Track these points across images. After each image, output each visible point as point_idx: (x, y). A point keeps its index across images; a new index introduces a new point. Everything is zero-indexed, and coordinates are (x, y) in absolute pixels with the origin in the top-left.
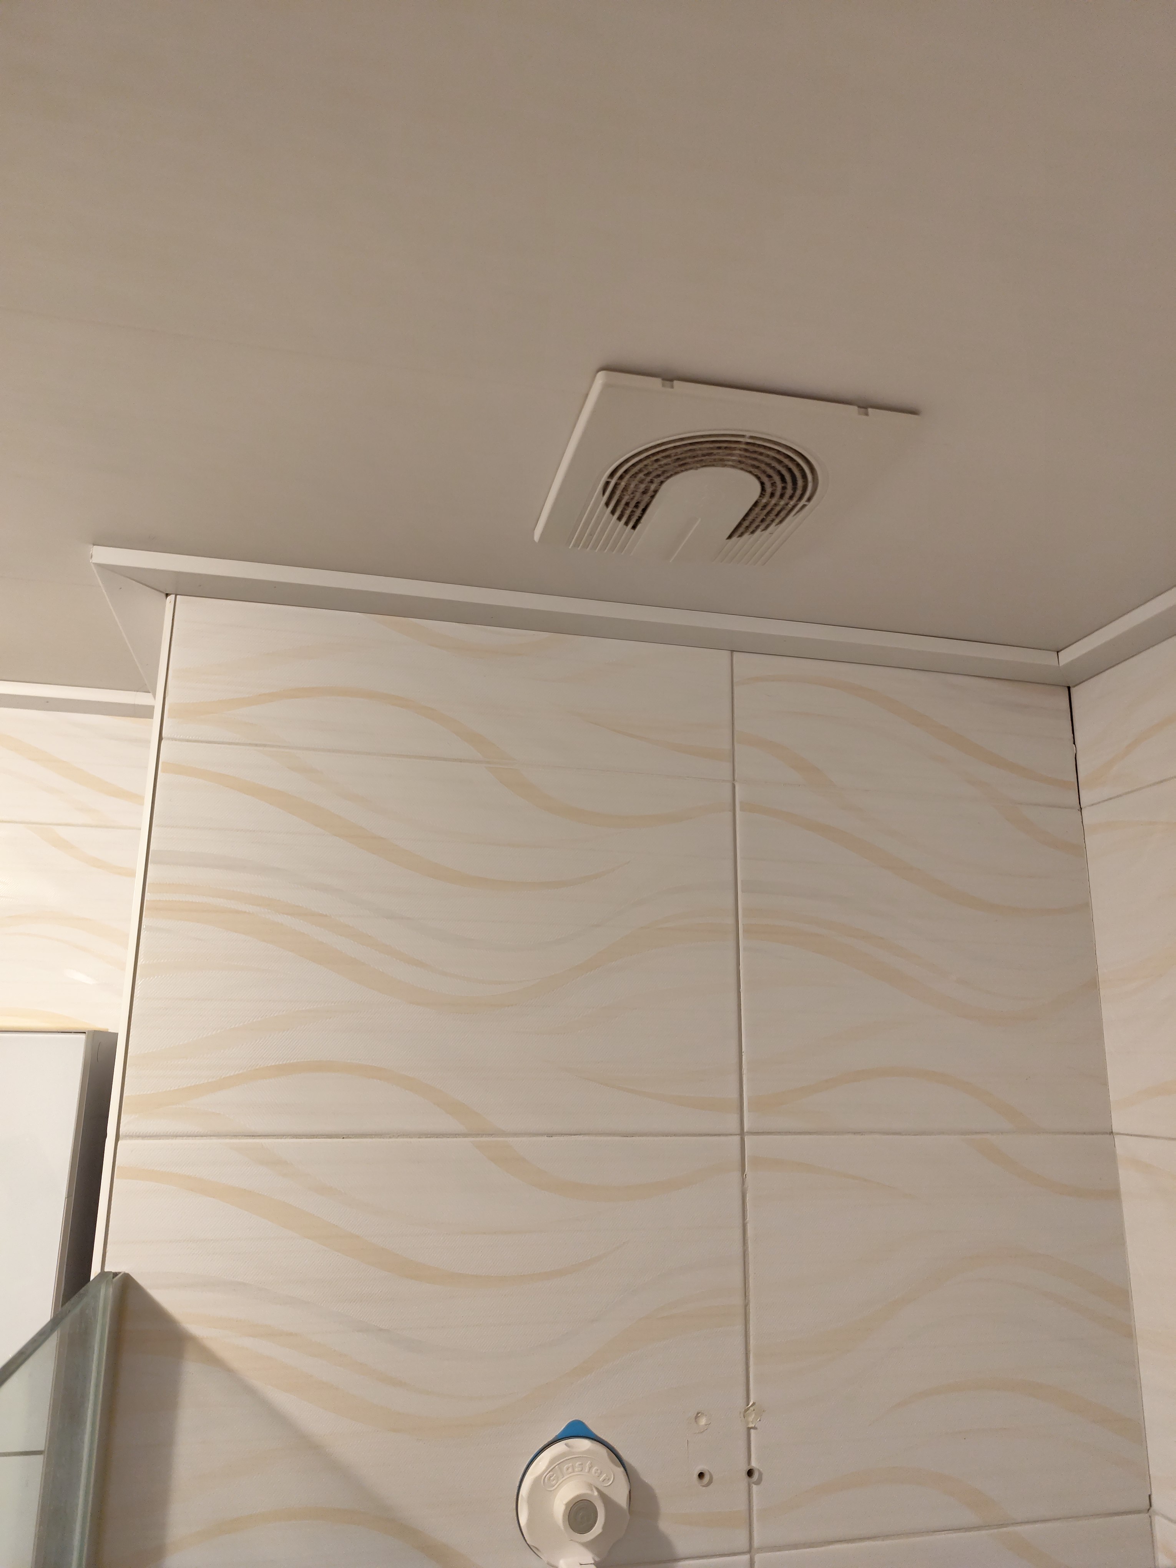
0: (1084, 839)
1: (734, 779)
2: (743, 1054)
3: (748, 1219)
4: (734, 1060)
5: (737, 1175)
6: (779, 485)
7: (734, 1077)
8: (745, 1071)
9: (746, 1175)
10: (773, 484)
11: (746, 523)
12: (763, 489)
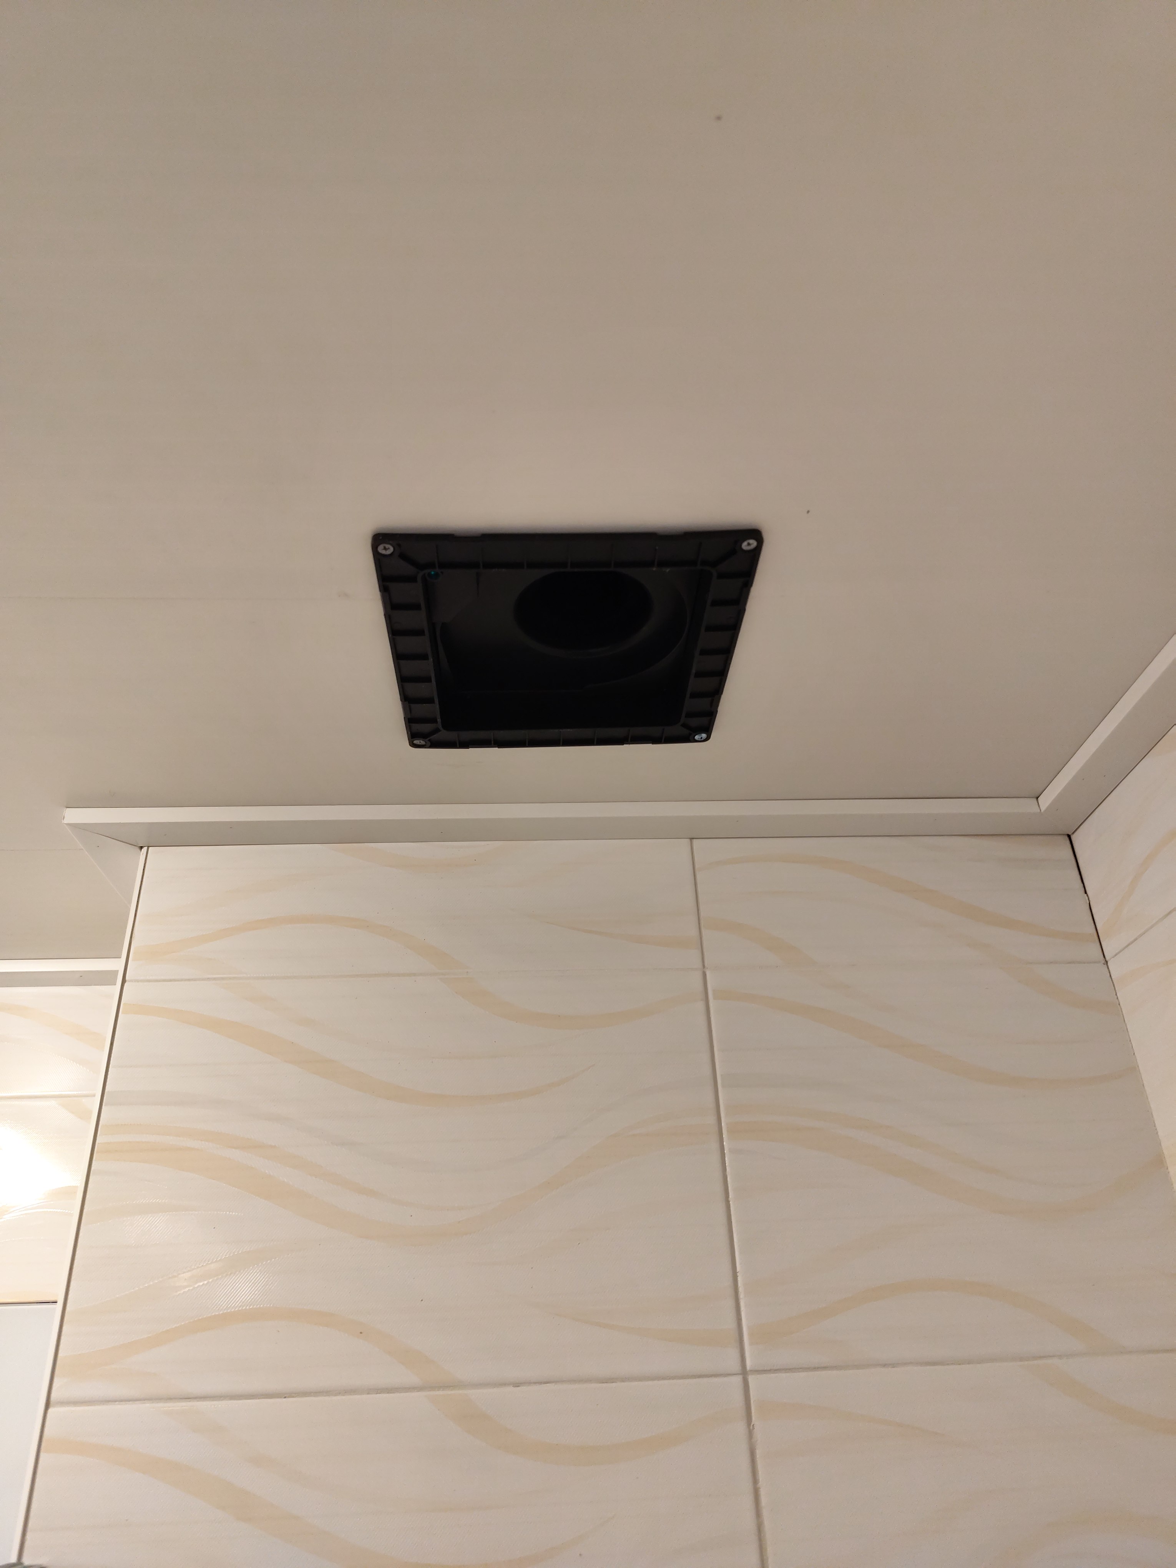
0: (1116, 995)
1: (704, 966)
2: (738, 1274)
3: (760, 1483)
4: (728, 1282)
5: (740, 1427)
7: (730, 1303)
8: (742, 1295)
9: (753, 1425)
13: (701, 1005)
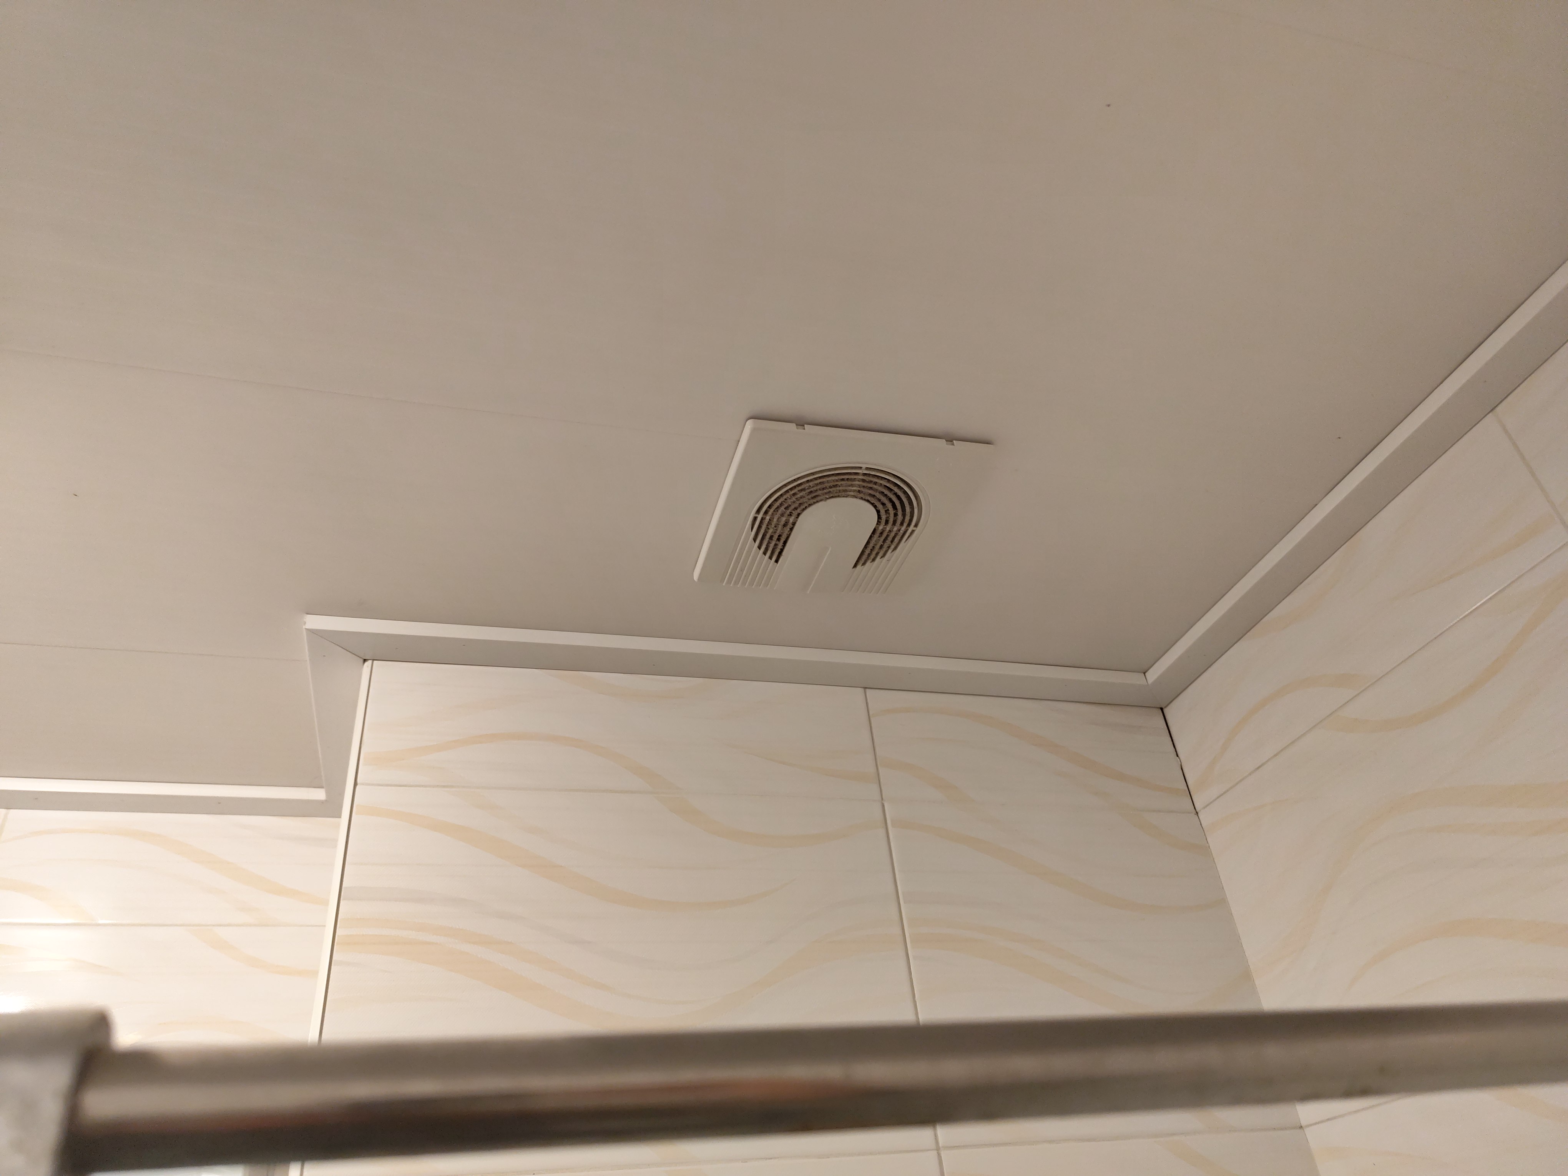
0: (1206, 839)
1: (882, 799)
6: (892, 512)
10: (887, 511)
11: (868, 551)
12: (879, 517)
13: (881, 832)
